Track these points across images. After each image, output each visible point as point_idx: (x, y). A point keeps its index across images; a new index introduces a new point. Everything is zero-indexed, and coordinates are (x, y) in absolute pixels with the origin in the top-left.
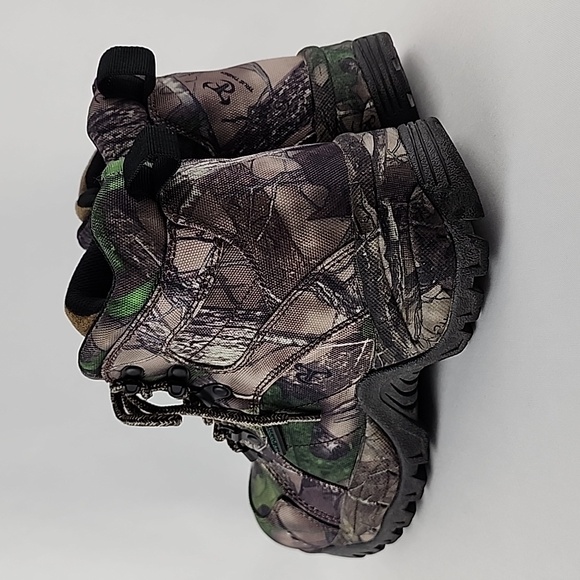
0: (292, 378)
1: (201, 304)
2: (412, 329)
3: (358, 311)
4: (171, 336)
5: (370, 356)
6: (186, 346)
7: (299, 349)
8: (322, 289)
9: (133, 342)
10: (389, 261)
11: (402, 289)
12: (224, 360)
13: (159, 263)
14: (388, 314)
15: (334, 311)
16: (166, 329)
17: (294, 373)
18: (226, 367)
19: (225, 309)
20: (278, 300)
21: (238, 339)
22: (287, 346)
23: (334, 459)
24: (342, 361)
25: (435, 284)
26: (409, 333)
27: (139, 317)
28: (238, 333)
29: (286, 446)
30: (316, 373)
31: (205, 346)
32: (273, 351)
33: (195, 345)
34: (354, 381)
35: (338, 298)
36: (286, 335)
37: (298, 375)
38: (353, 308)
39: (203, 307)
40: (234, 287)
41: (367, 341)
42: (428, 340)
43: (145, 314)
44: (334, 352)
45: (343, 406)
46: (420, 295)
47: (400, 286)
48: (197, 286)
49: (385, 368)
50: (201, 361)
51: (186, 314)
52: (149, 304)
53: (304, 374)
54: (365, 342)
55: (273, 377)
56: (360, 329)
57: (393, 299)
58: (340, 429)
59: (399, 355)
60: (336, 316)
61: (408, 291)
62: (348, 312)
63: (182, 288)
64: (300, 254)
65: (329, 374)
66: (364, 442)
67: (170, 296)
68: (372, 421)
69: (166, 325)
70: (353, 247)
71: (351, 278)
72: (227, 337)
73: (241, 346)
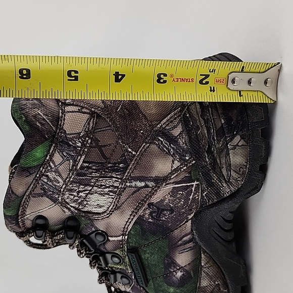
0: (147, 216)
1: (82, 159)
2: (224, 172)
3: (187, 158)
4: (64, 186)
5: (198, 196)
6: (75, 196)
7: (150, 190)
8: (162, 142)
9: (38, 190)
10: (204, 119)
11: (214, 141)
12: (101, 207)
13: (54, 128)
14: (207, 160)
15: (171, 158)
16: (60, 180)
17: (148, 212)
18: (103, 213)
19: (99, 163)
20: (134, 153)
21: (109, 187)
22: (142, 187)
23: (182, 286)
24: (180, 199)
25: (236, 134)
26: (223, 175)
27: (41, 169)
28: (109, 182)
29: (147, 279)
30: (163, 210)
31: (87, 194)
32: (132, 194)
33: (81, 194)
34: (190, 217)
35: (173, 148)
36: (141, 179)
37: (151, 214)
38: (183, 156)
39: (84, 162)
40: (105, 146)
41: (196, 183)
42: (236, 180)
43: (46, 166)
44: (174, 192)
45: (184, 239)
46: (227, 144)
47: (213, 138)
48: (79, 144)
49: (209, 205)
50: (86, 209)
51: (73, 166)
52: (47, 158)
53: (155, 212)
54: (194, 184)
55: (134, 216)
56: (190, 173)
57: (210, 148)
58: (183, 259)
59: (218, 194)
60: (173, 162)
61: (219, 141)
62: (181, 159)
63: (69, 145)
64: (146, 118)
65: (172, 211)
66: (201, 270)
67: (61, 151)
68: (205, 252)
69: (60, 176)
70: (180, 111)
71: (180, 133)
72: (102, 185)
73: (111, 194)
